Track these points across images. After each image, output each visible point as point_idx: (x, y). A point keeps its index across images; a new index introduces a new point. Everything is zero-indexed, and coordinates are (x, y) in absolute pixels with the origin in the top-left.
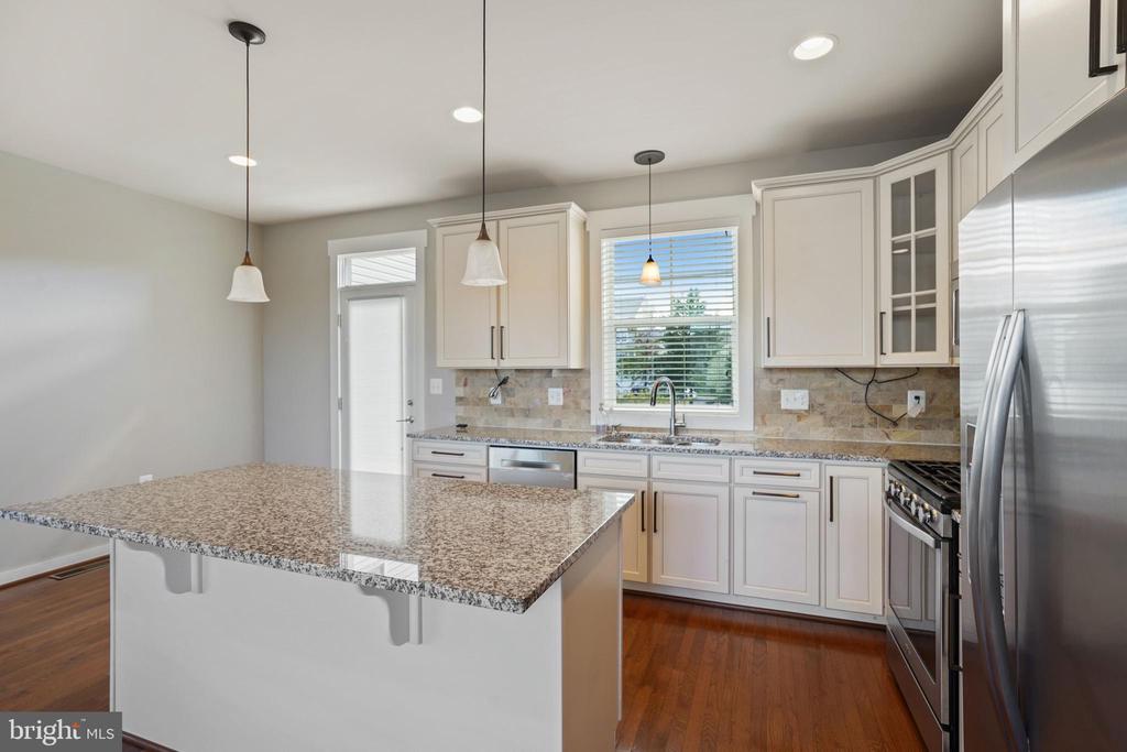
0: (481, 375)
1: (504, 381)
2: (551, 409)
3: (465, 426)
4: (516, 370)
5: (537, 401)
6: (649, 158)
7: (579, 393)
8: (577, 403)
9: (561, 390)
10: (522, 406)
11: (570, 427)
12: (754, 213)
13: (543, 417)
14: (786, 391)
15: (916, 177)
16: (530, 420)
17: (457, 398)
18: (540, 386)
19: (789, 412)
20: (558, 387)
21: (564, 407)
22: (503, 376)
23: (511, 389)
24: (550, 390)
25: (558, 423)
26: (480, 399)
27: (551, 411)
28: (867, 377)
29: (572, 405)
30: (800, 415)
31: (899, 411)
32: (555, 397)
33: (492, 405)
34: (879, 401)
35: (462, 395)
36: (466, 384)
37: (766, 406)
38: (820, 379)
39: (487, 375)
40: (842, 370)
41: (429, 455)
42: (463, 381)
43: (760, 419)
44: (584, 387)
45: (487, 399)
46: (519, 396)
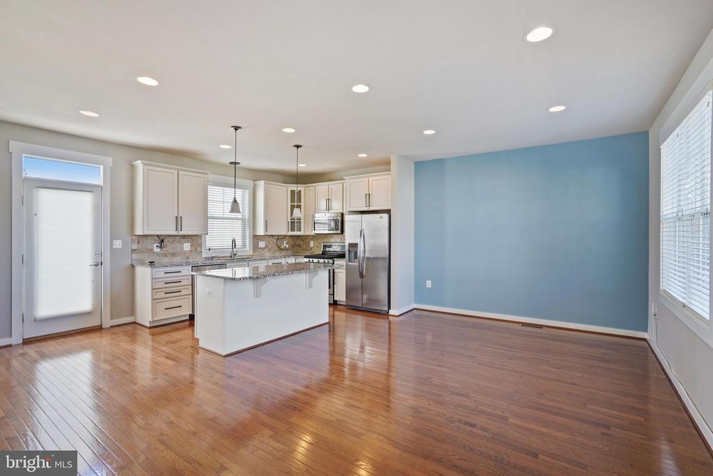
0: (149, 238)
1: (163, 241)
2: (185, 252)
3: (154, 262)
4: (168, 236)
5: (178, 249)
7: (197, 245)
8: (196, 249)
9: (190, 244)
10: (171, 252)
11: (193, 259)
12: (254, 187)
13: (181, 255)
14: (261, 242)
15: (297, 191)
17: (132, 249)
18: (180, 242)
19: (261, 248)
21: (190, 251)
22: (161, 238)
23: (166, 244)
24: (185, 244)
25: (188, 258)
26: (148, 250)
28: (276, 238)
29: (194, 250)
30: (263, 249)
31: (283, 247)
32: (187, 246)
33: (154, 252)
34: (279, 244)
35: (136, 248)
36: (138, 243)
37: (255, 247)
38: (267, 238)
39: (152, 238)
40: (272, 236)
41: (162, 275)
42: (137, 241)
43: (254, 251)
44: (199, 243)
45: (152, 250)
46: (169, 247)
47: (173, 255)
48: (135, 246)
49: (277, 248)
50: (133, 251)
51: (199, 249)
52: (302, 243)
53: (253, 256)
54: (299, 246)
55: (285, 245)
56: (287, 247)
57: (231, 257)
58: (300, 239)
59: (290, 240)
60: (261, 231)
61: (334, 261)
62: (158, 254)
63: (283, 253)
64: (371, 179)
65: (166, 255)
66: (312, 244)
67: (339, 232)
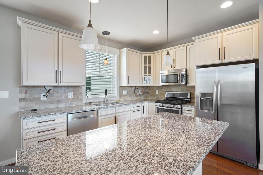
0: (36, 89)
1: (49, 91)
2: (69, 99)
3: (36, 110)
4: (54, 87)
5: (63, 97)
6: (106, 33)
7: (79, 94)
8: (78, 97)
9: (72, 93)
10: (56, 100)
11: (76, 104)
12: (119, 53)
13: (65, 103)
14: (124, 91)
15: (148, 56)
16: (60, 104)
17: (20, 99)
18: (65, 92)
19: (124, 95)
20: (72, 92)
21: (73, 98)
22: (48, 89)
23: (52, 94)
24: (68, 93)
25: (71, 104)
26: (35, 99)
27: (69, 100)
28: (134, 88)
29: (76, 98)
30: (126, 95)
31: (138, 94)
32: (70, 95)
33: (41, 100)
34: (136, 92)
35: (24, 97)
36: (26, 93)
37: (121, 95)
38: (128, 88)
39: (39, 89)
40: (132, 87)
41: (36, 125)
42: (24, 91)
43: (120, 97)
44: (80, 92)
45: (39, 98)
46: (56, 96)
47: (59, 102)
48: (23, 96)
49: (134, 95)
50: (21, 100)
51: (80, 97)
52: (150, 91)
53: (119, 100)
54: (148, 93)
55: (139, 93)
56: (141, 94)
57: (104, 102)
58: (148, 89)
59: (142, 89)
60: (124, 84)
61: (182, 107)
62: (44, 102)
63: (138, 98)
64: (225, 34)
65: (52, 103)
66: (157, 92)
67: (183, 83)
